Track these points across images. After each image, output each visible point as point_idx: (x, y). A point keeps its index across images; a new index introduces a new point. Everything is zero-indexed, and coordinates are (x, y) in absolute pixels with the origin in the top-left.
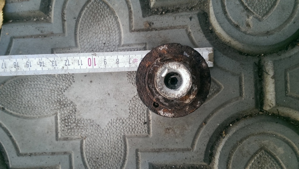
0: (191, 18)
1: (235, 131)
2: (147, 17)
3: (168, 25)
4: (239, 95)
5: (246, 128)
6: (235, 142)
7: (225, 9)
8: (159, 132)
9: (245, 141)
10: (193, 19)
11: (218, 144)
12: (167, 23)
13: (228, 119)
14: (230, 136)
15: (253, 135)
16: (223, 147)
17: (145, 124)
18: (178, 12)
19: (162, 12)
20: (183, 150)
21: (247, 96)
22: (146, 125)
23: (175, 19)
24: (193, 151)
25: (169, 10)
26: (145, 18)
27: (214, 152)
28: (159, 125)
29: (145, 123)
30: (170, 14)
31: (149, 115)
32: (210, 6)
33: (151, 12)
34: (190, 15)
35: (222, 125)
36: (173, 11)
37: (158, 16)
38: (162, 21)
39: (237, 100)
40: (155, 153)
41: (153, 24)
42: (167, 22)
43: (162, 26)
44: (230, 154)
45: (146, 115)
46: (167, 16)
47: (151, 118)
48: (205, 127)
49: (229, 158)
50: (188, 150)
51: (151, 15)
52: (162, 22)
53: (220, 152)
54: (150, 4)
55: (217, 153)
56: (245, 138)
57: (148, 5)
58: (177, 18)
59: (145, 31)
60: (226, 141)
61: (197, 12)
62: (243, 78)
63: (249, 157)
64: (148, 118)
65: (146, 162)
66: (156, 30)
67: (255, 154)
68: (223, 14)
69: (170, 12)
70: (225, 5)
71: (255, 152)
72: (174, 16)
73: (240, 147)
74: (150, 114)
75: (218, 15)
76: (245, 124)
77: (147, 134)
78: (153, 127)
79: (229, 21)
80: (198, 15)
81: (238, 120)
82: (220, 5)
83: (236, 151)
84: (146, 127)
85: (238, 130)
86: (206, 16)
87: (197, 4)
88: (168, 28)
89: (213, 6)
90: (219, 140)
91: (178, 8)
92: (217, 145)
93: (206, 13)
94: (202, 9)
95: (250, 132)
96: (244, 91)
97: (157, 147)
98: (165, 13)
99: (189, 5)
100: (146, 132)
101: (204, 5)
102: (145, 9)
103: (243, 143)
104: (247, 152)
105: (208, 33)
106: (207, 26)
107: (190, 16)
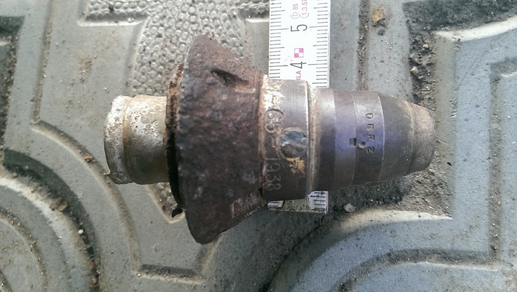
1: (58, 239)
2: (406, 17)
3: (372, 80)
4: (148, 263)
5: (63, 268)
6: (35, 233)
7: (405, 259)
8: (86, 44)
9: (34, 257)
11: (40, 191)
12: (377, 76)
13: (91, 226)
14: (50, 222)
15: (46, 283)
16: (30, 202)
17: (108, 10)
19: (417, 65)
20: (36, 100)
21: (140, 283)
24: (31, 124)
25: (421, 87)
26: (401, 11)
27: (27, 178)
28: (102, 44)
29: (111, 9)
31: (129, 19)
32: (421, 214)
33: (422, 33)
35: (80, 206)
37: (407, 50)
38: (386, 59)
39: (135, 255)
41: (381, 33)
42: (381, 75)
43: (370, 62)
44: (13, 216)
45: (130, 10)
46: (402, 76)
47: (121, 23)
48: (81, 160)
49: (5, 213)
51: (410, 28)
52: (383, 62)
53: (20, 193)
54: (447, 30)
55: (20, 185)
56: (40, 262)
57: (447, 24)
59: (362, 12)
60: (41, 212)
64: (123, 17)
66: (361, 44)
67: (5, 279)
68: (388, 251)
69: (415, 88)
70: (421, 263)
71: (9, 280)
73: (23, 244)
74: (133, 21)
75: (388, 232)
76: (74, 267)
77: (87, 13)
78: (100, 27)
79: (363, 265)
81: (91, 252)
82: (423, 247)
83: (18, 233)
84: (103, 12)
85: (60, 244)
86: (391, 199)
87: (433, 174)
88: (363, 79)
89: (420, 221)
90: (49, 196)
92: (40, 188)
93: (401, 199)
94: (413, 189)
95: (51, 277)
96: (156, 277)
97: (54, 38)
98: (412, 73)
100: (90, 10)
101: (427, 195)
102: (432, 14)
103: (31, 253)
104: (10, 261)
106: (358, 199)
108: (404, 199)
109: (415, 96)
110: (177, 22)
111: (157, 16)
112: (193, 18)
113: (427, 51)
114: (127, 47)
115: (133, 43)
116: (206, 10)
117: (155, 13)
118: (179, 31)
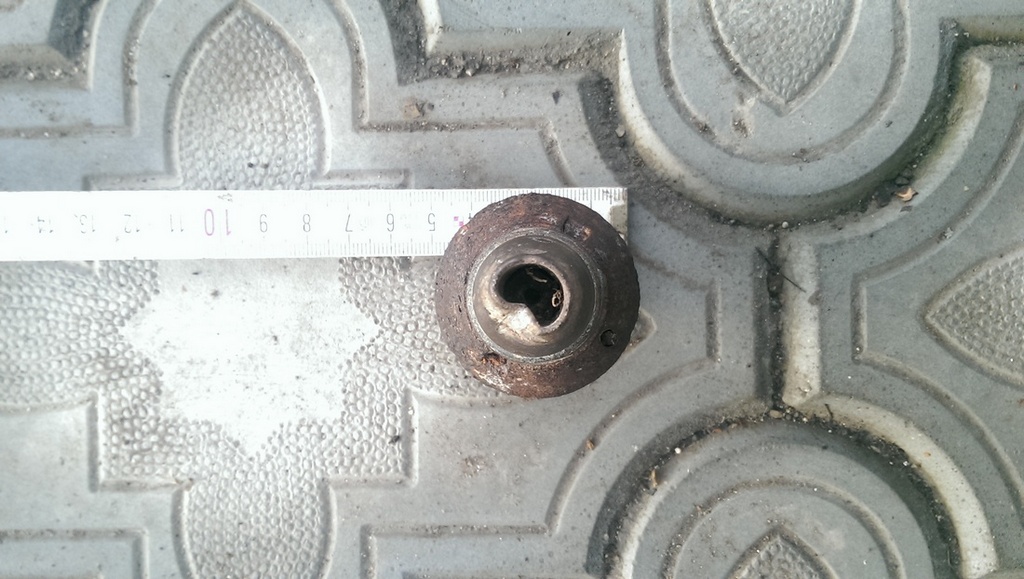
0: (556, 96)
1: (690, 473)
2: (412, 82)
3: (483, 114)
4: (703, 354)
5: (725, 460)
6: (688, 509)
7: (668, 72)
8: (442, 470)
9: (719, 507)
10: (562, 100)
11: (635, 514)
12: (479, 109)
13: (669, 431)
14: (672, 488)
15: (747, 485)
16: (651, 522)
17: (397, 443)
18: (518, 72)
19: (464, 70)
20: (518, 532)
21: (729, 357)
22: (398, 446)
23: (505, 95)
24: (550, 536)
25: (487, 65)
26: (406, 89)
27: (619, 539)
28: (442, 447)
29: (396, 439)
30: (488, 77)
31: (410, 412)
32: (621, 58)
33: (428, 67)
34: (553, 83)
35: (648, 449)
36: (500, 69)
37: (449, 81)
38: (461, 101)
39: (698, 369)
40: (424, 539)
41: (432, 107)
42: (478, 105)
43: (463, 117)
44: (670, 546)
45: (399, 413)
46: (478, 83)
47: (415, 423)
48: (592, 454)
49: (668, 560)
50: (536, 531)
51: (425, 78)
52: (463, 104)
53: (640, 540)
54: (426, 41)
55: (629, 544)
56: (722, 496)
57: (418, 42)
58: (513, 91)
59: (406, 129)
60: (661, 504)
61: (578, 76)
62: (720, 297)
63: (733, 557)
64: (407, 421)
65: (393, 569)
66: (443, 128)
67: (751, 548)
68: (662, 88)
69: (489, 71)
70: (670, 56)
71: (751, 541)
72: (501, 86)
73: (703, 525)
74: (412, 408)
75: (644, 88)
76: (722, 449)
77: (401, 476)
78: (420, 452)
79: (679, 111)
80: (582, 86)
81: (701, 434)
82: (654, 56)
83: (691, 536)
84: (400, 451)
85: (697, 470)
86: (607, 90)
87: (579, 50)
88: (482, 124)
89: (629, 59)
90: (639, 501)
91: (517, 60)
92: (630, 515)
93: (607, 80)
94: (596, 68)
95: (739, 478)
96: (720, 339)
97: (431, 520)
98: (473, 75)
99: (554, 51)
100: (397, 470)
101: (601, 54)
102: (408, 57)
103: (713, 512)
104: (728, 542)
105: (612, 146)
106: (610, 122)
107: (554, 89)
108: (607, 77)
109: (497, 71)
110: (415, 348)
111: (408, 374)
112: (411, 327)
113: (449, 60)
114: (447, 410)
115: (441, 403)
116: (401, 311)
117: (403, 379)
118: (426, 343)
